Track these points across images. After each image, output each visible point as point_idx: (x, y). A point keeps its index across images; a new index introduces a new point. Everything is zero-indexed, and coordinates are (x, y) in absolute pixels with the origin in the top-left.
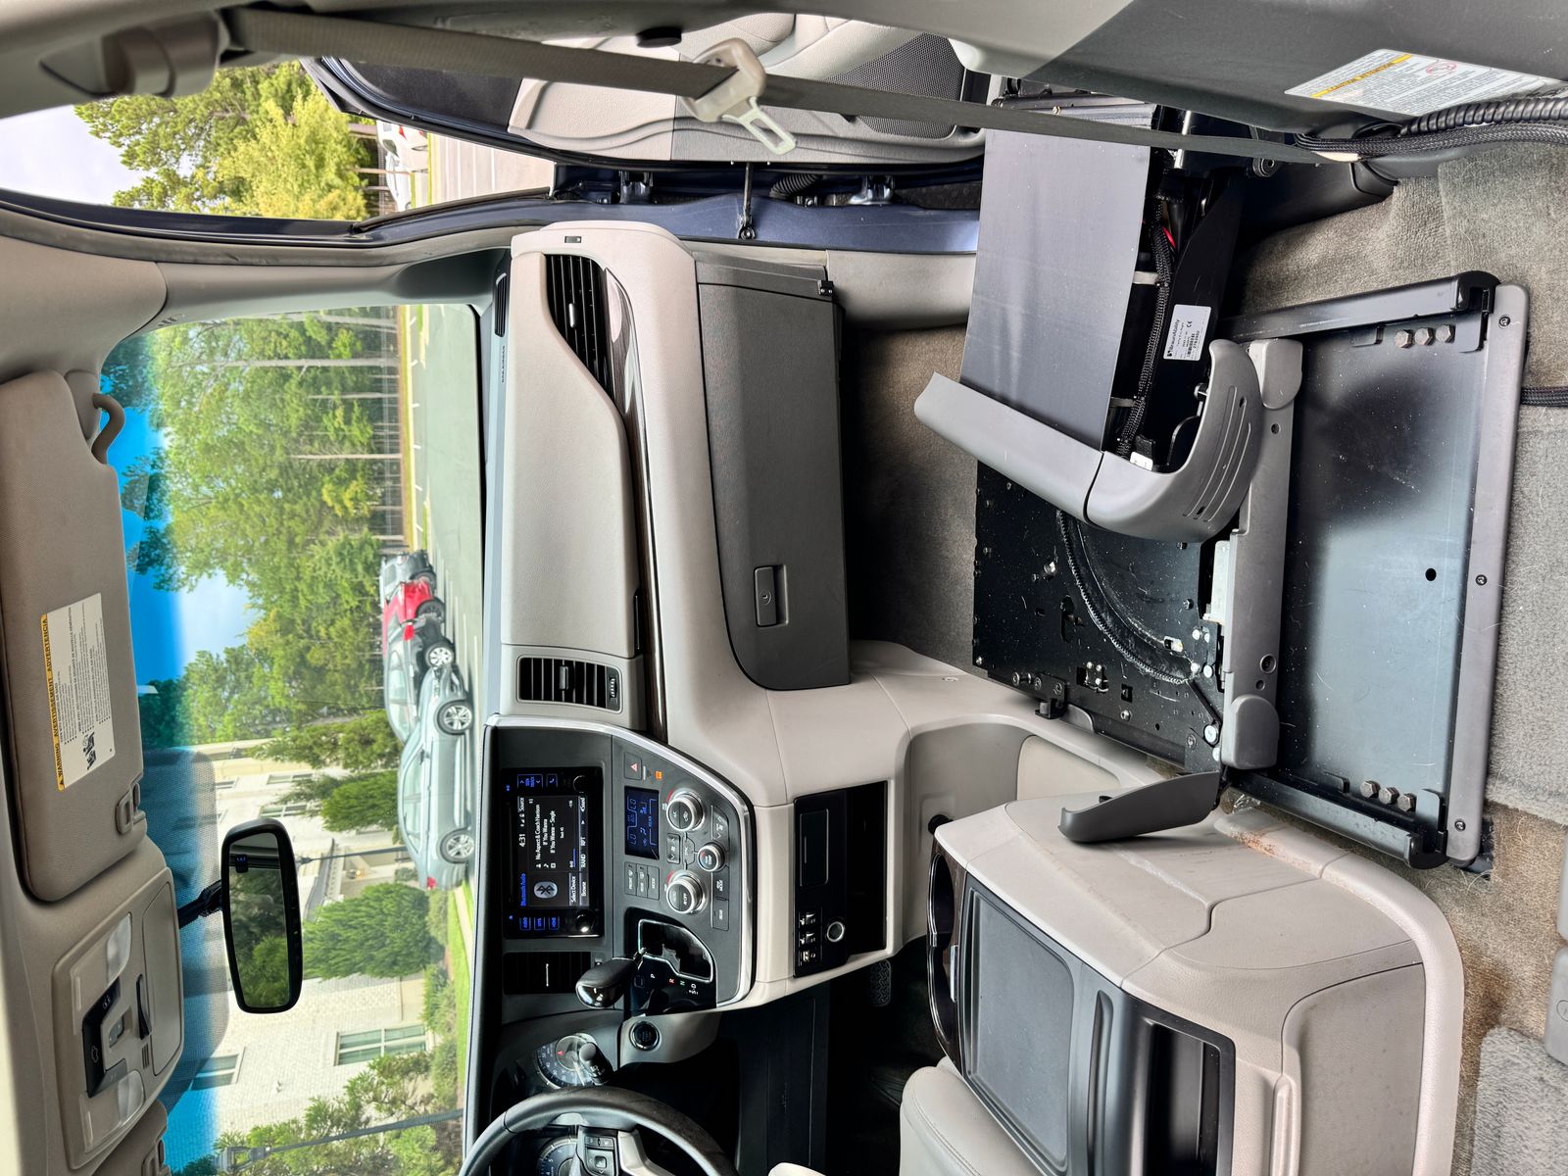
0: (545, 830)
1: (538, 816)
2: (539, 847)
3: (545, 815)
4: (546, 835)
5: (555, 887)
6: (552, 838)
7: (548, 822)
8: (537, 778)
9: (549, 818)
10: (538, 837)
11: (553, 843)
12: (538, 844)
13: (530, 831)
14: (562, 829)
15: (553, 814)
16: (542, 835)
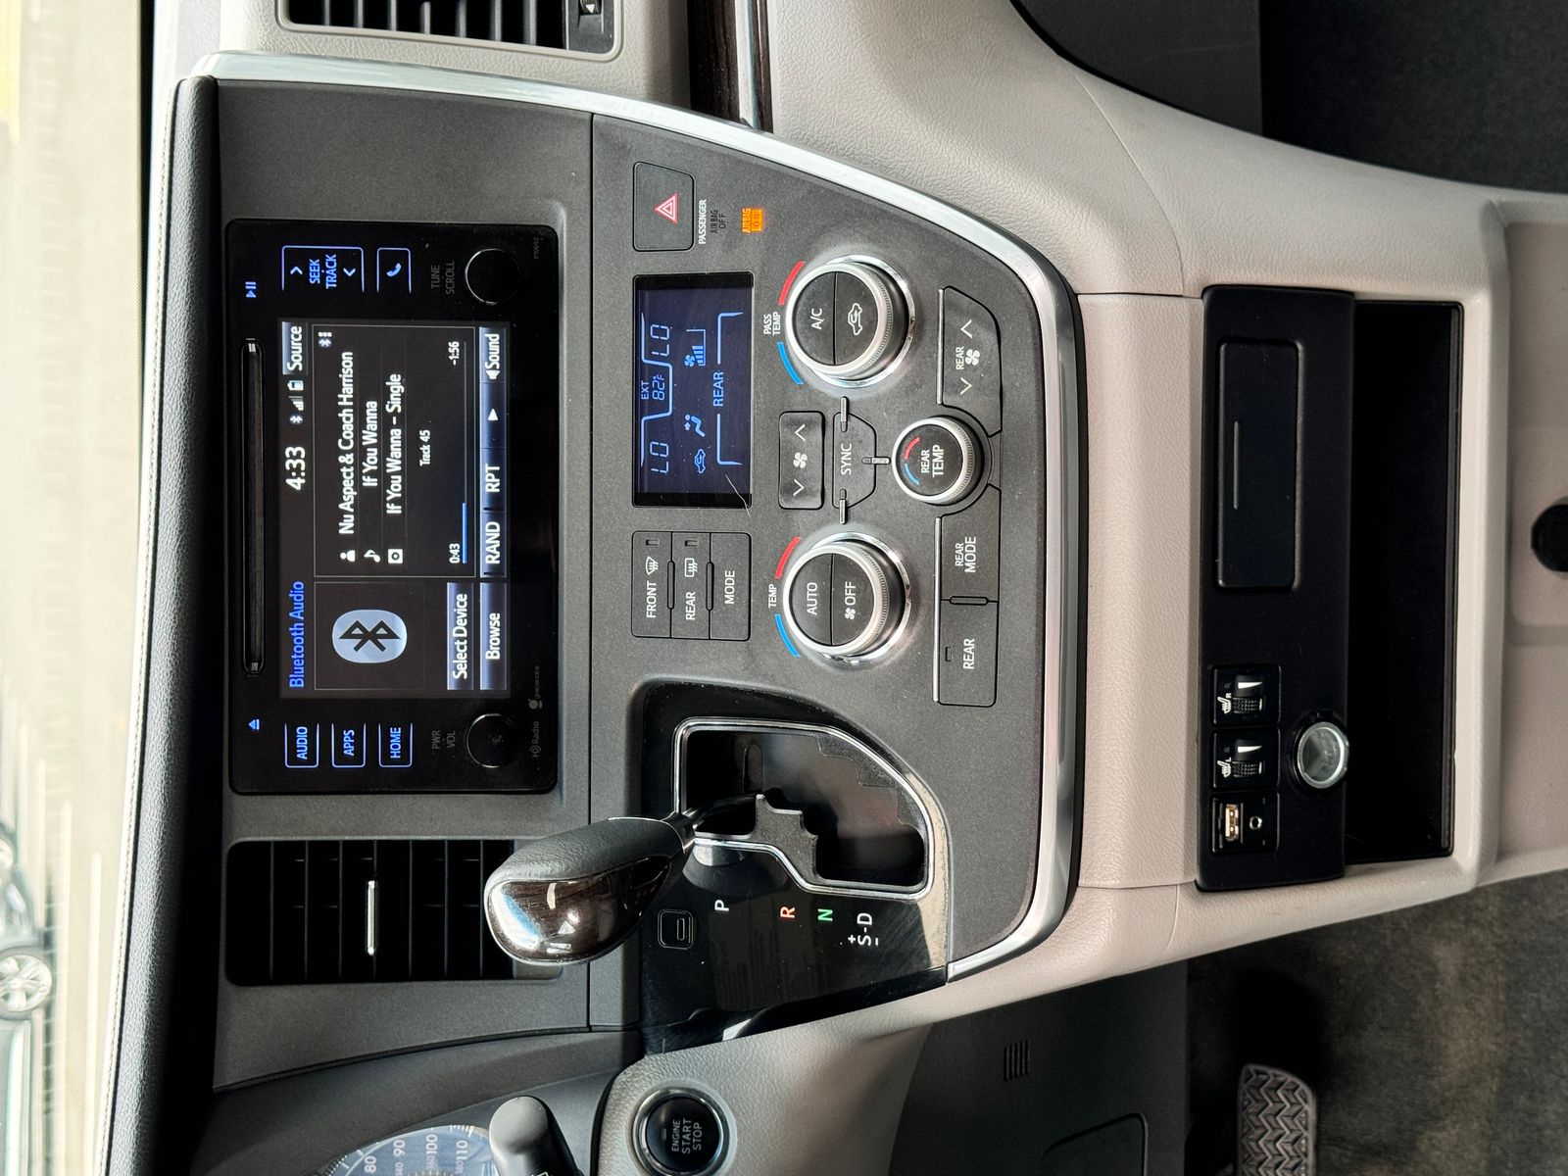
0: (370, 437)
1: (348, 390)
2: (349, 494)
3: (370, 387)
4: (373, 455)
5: (401, 628)
6: (394, 465)
7: (381, 410)
8: (346, 260)
9: (383, 396)
10: (348, 459)
11: (397, 482)
12: (348, 484)
13: (322, 435)
14: (425, 435)
15: (395, 384)
16: (360, 453)
